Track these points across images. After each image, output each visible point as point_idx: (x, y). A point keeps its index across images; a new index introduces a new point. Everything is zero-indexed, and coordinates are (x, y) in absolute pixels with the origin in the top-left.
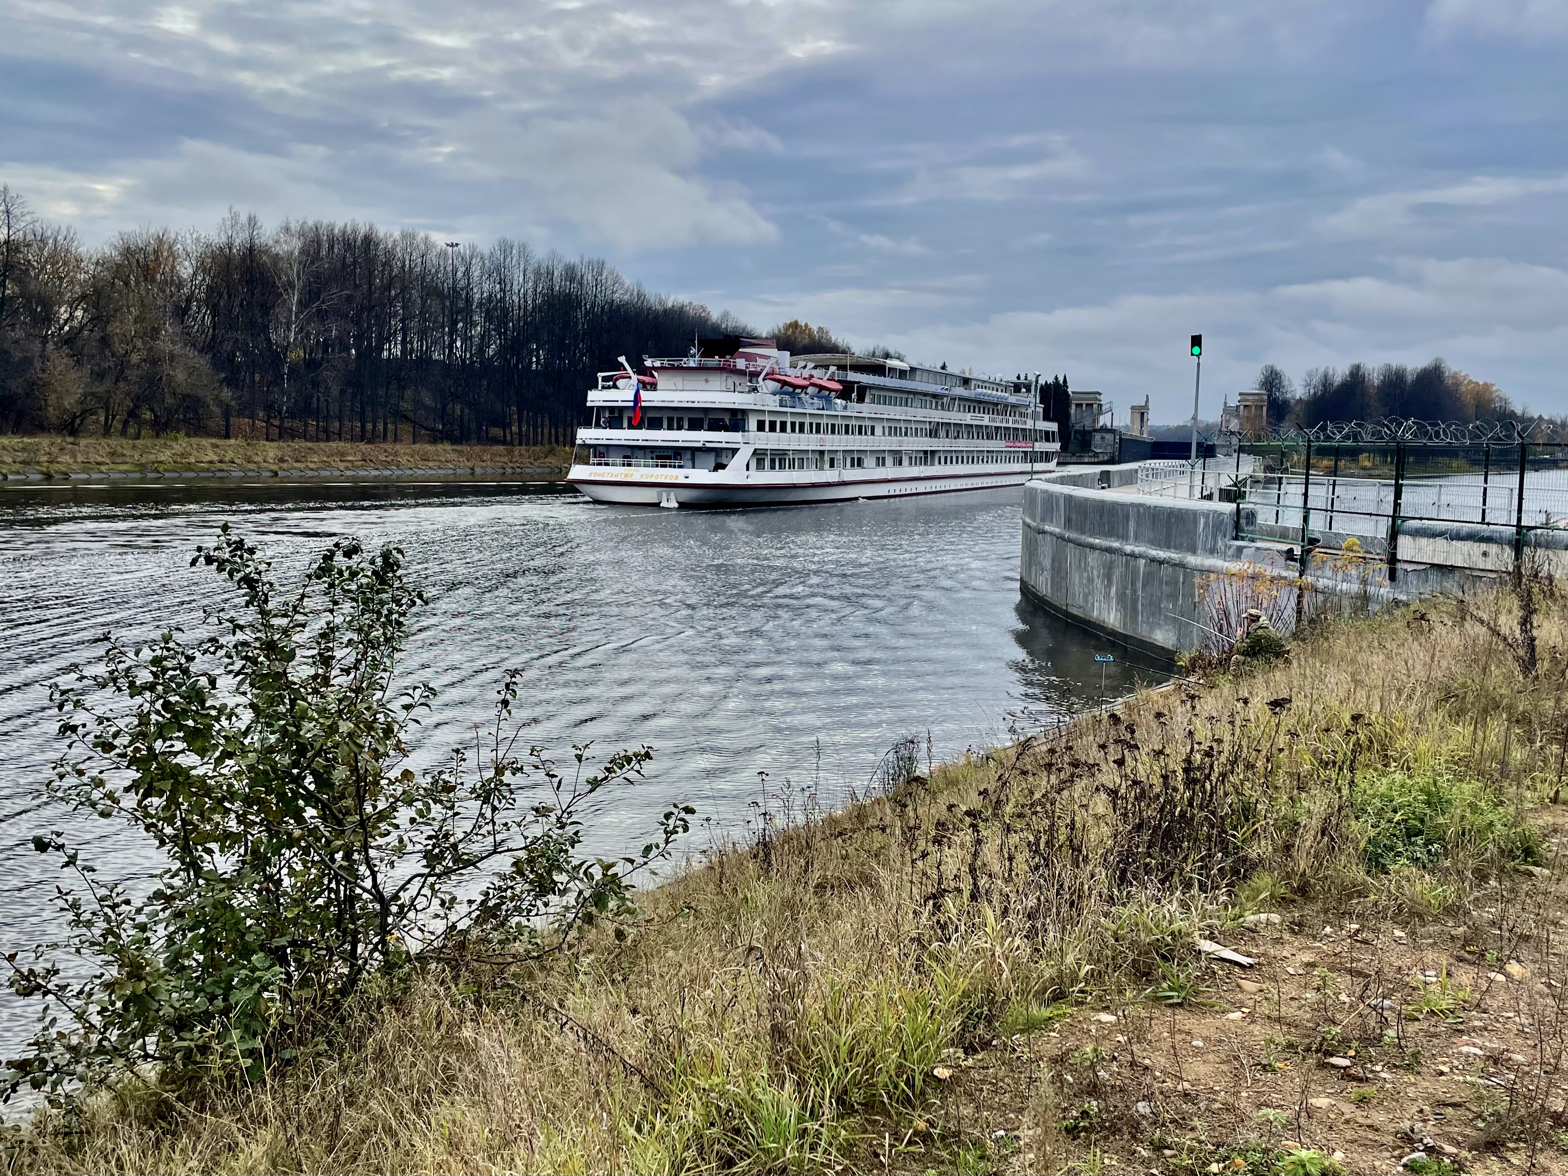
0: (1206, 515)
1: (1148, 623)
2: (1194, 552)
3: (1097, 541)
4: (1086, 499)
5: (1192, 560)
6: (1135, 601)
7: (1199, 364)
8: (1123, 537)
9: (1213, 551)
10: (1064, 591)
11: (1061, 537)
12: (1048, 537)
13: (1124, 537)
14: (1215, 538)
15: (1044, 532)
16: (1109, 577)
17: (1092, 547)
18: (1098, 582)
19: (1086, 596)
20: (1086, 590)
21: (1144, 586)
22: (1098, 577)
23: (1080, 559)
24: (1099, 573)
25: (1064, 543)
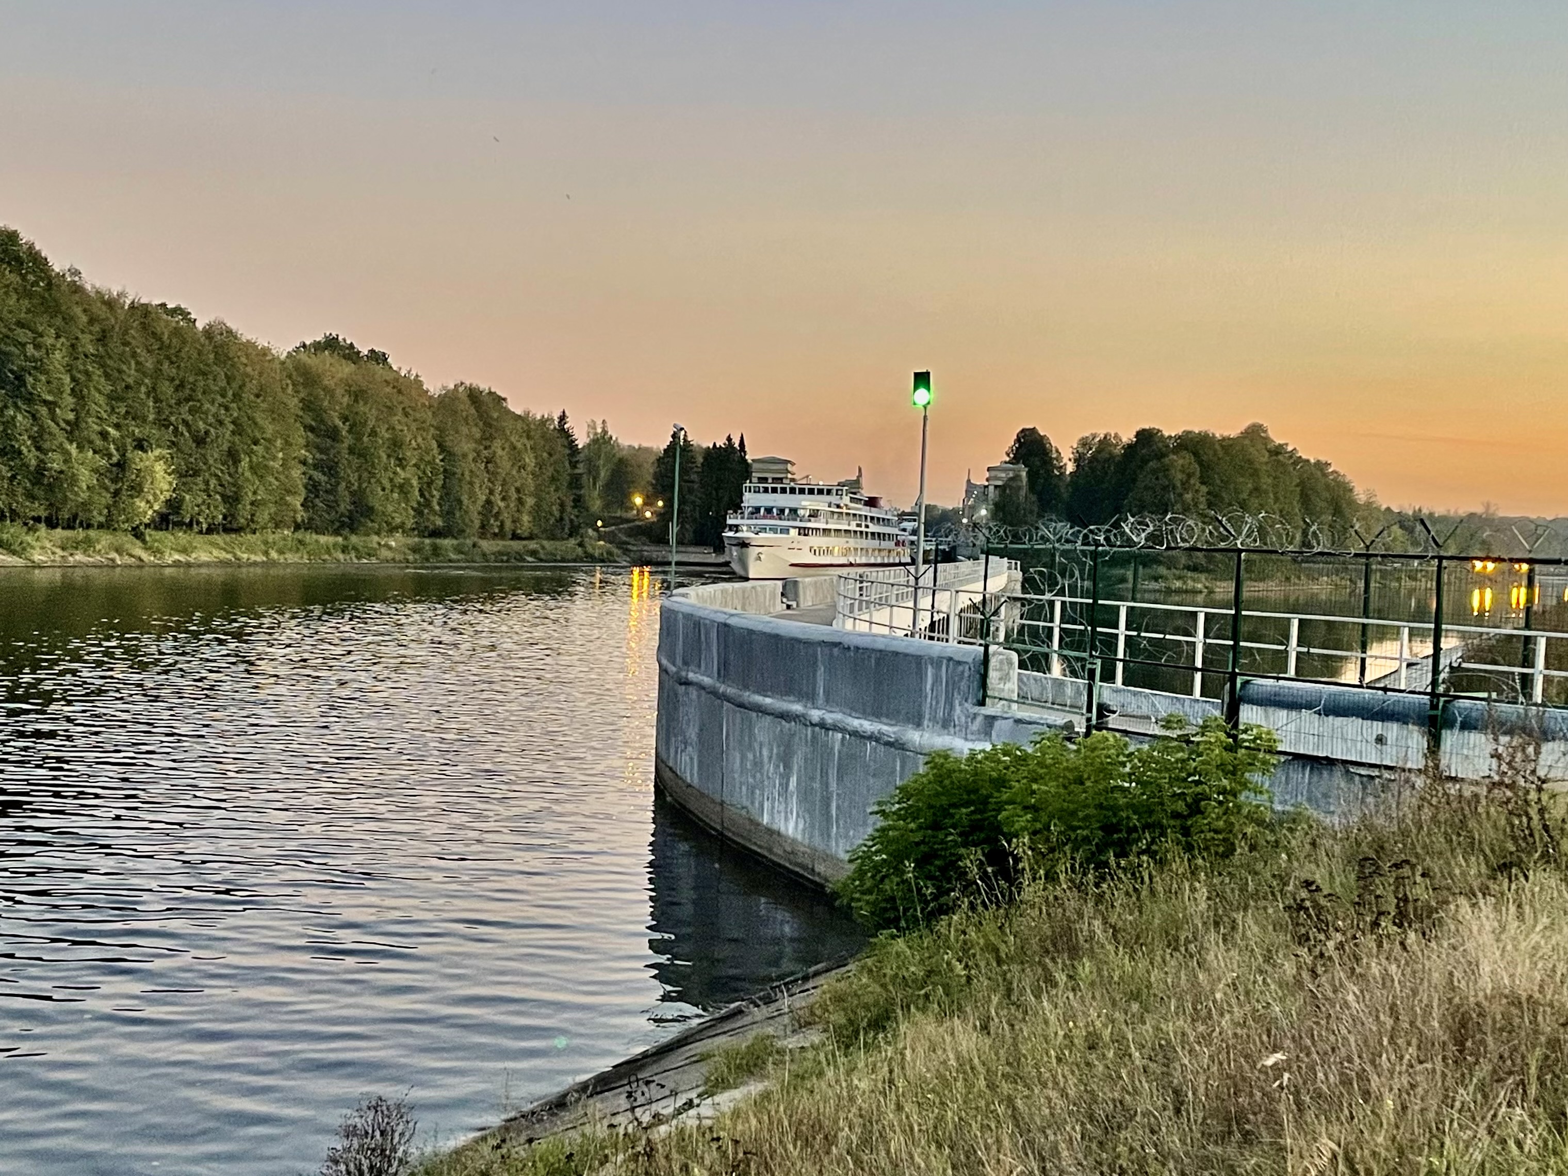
0: (937, 662)
1: (846, 836)
2: (918, 725)
3: (768, 701)
4: (751, 632)
5: (914, 737)
6: (826, 800)
7: (925, 417)
8: (807, 694)
9: (946, 724)
10: (718, 778)
11: (714, 693)
12: (693, 693)
13: (809, 697)
14: (950, 703)
15: (687, 683)
16: (786, 760)
17: (760, 710)
18: (770, 768)
19: (751, 791)
20: (750, 781)
21: (840, 779)
22: (770, 758)
23: (742, 731)
24: (771, 750)
25: (720, 702)
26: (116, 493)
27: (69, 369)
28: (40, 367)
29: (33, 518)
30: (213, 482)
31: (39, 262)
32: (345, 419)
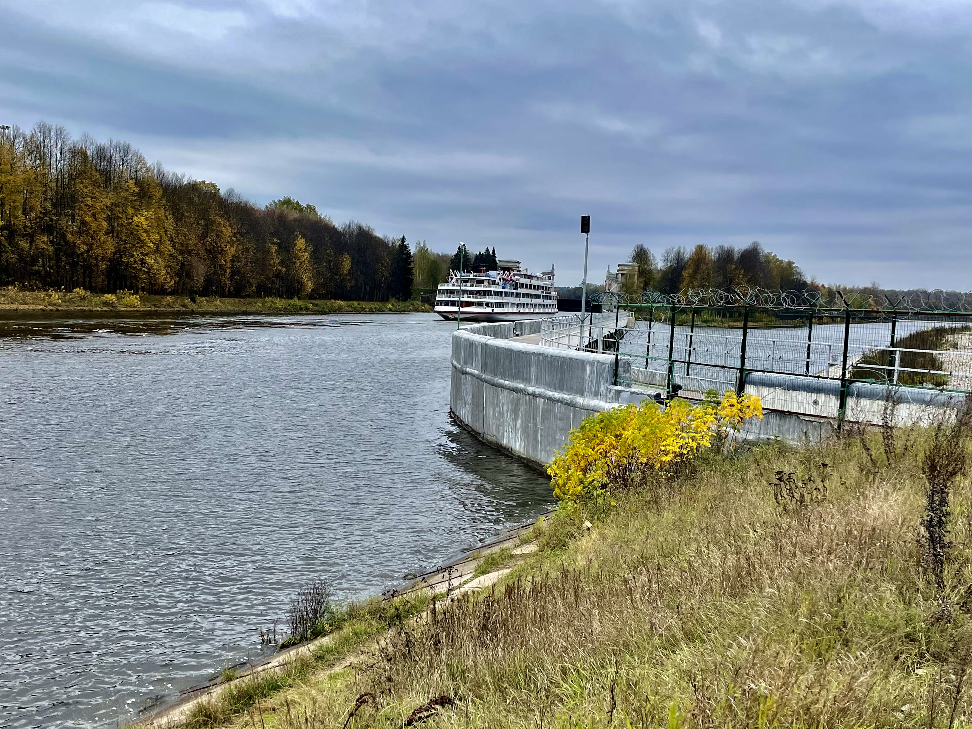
0: (592, 363)
1: (546, 451)
2: (582, 395)
3: (507, 382)
4: (498, 348)
5: (580, 400)
6: (536, 432)
7: (587, 240)
8: (526, 380)
9: (596, 394)
10: (481, 421)
11: (478, 378)
12: (469, 378)
14: (598, 384)
15: (466, 373)
16: (515, 412)
17: (503, 387)
18: (508, 416)
19: (498, 427)
20: (498, 422)
21: (543, 421)
22: (507, 411)
23: (493, 397)
24: (508, 408)
25: (482, 383)
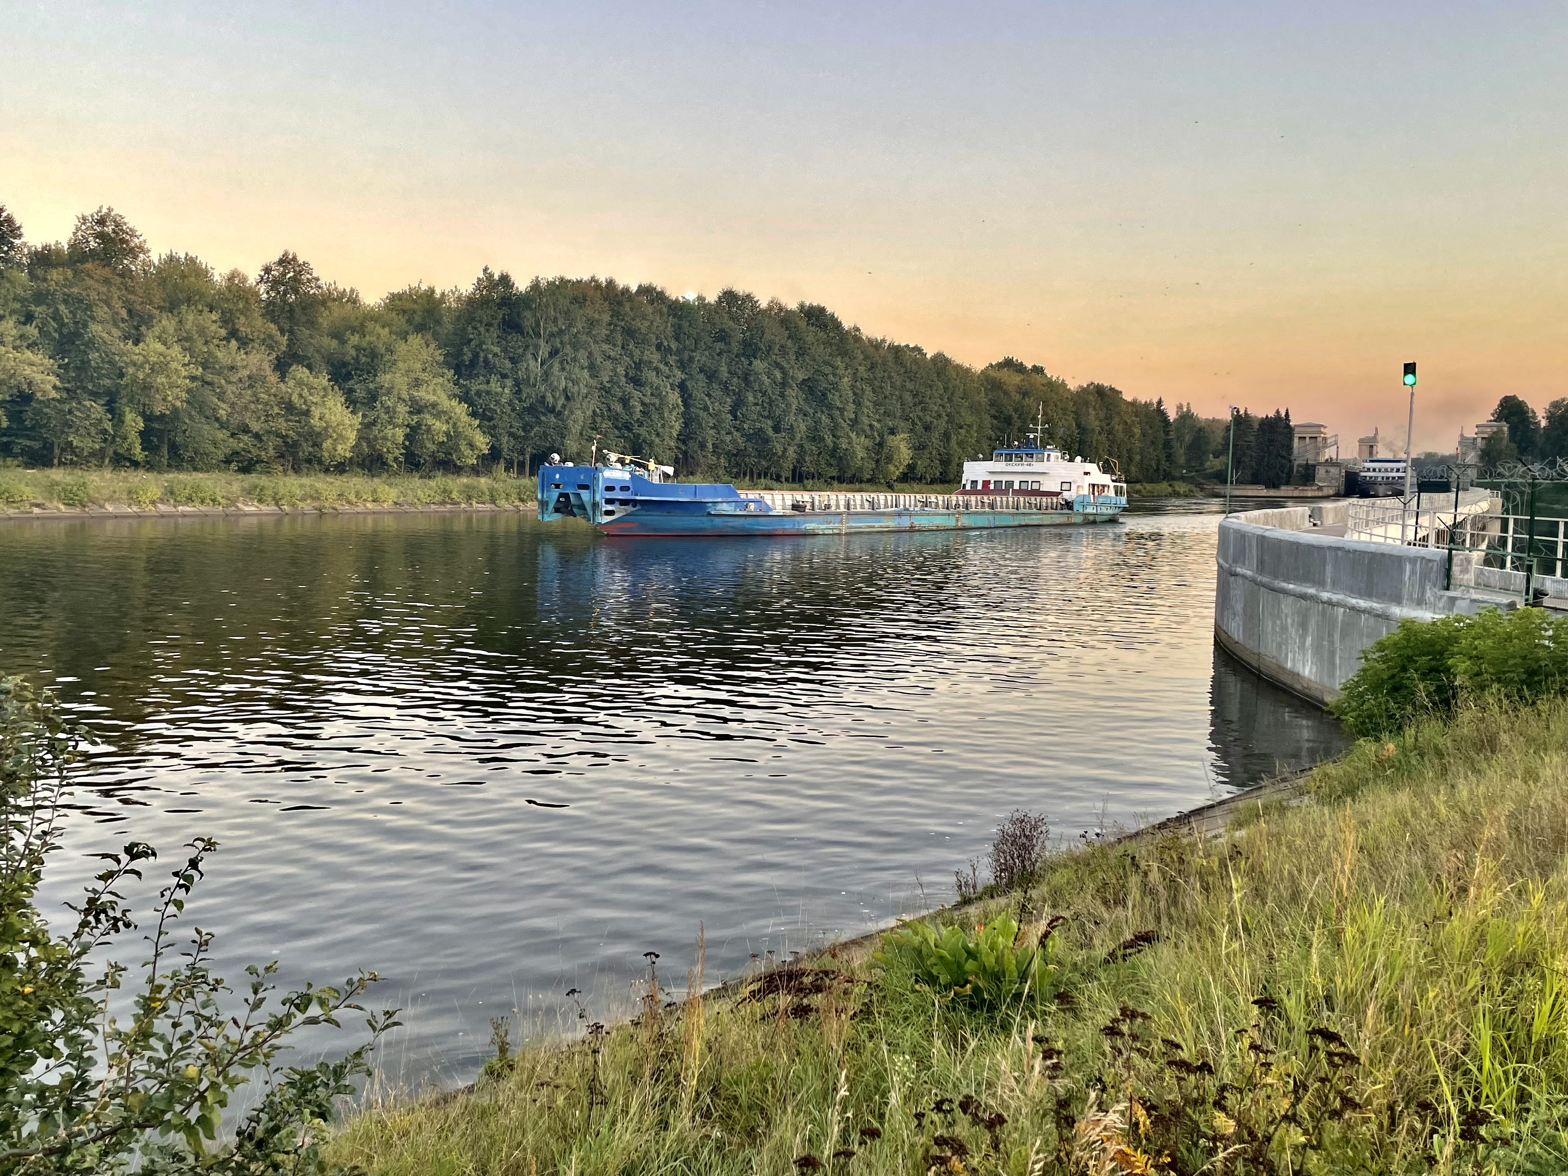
0: (1415, 561)
2: (1399, 603)
3: (1291, 586)
4: (1280, 541)
5: (1397, 611)
6: (1332, 653)
7: (1412, 393)
8: (1319, 582)
9: (1420, 602)
10: (1256, 641)
11: (1253, 581)
12: (1240, 582)
13: (1321, 584)
14: (1422, 588)
15: (1236, 575)
16: (1303, 625)
17: (1287, 593)
18: (1292, 631)
19: (1279, 646)
20: (1279, 639)
21: (1342, 639)
22: (1292, 625)
23: (1273, 606)
24: (1293, 620)
25: (1256, 587)
26: (877, 461)
27: (853, 387)
28: (835, 387)
29: (831, 478)
30: (934, 452)
31: (837, 325)
32: (1016, 410)
